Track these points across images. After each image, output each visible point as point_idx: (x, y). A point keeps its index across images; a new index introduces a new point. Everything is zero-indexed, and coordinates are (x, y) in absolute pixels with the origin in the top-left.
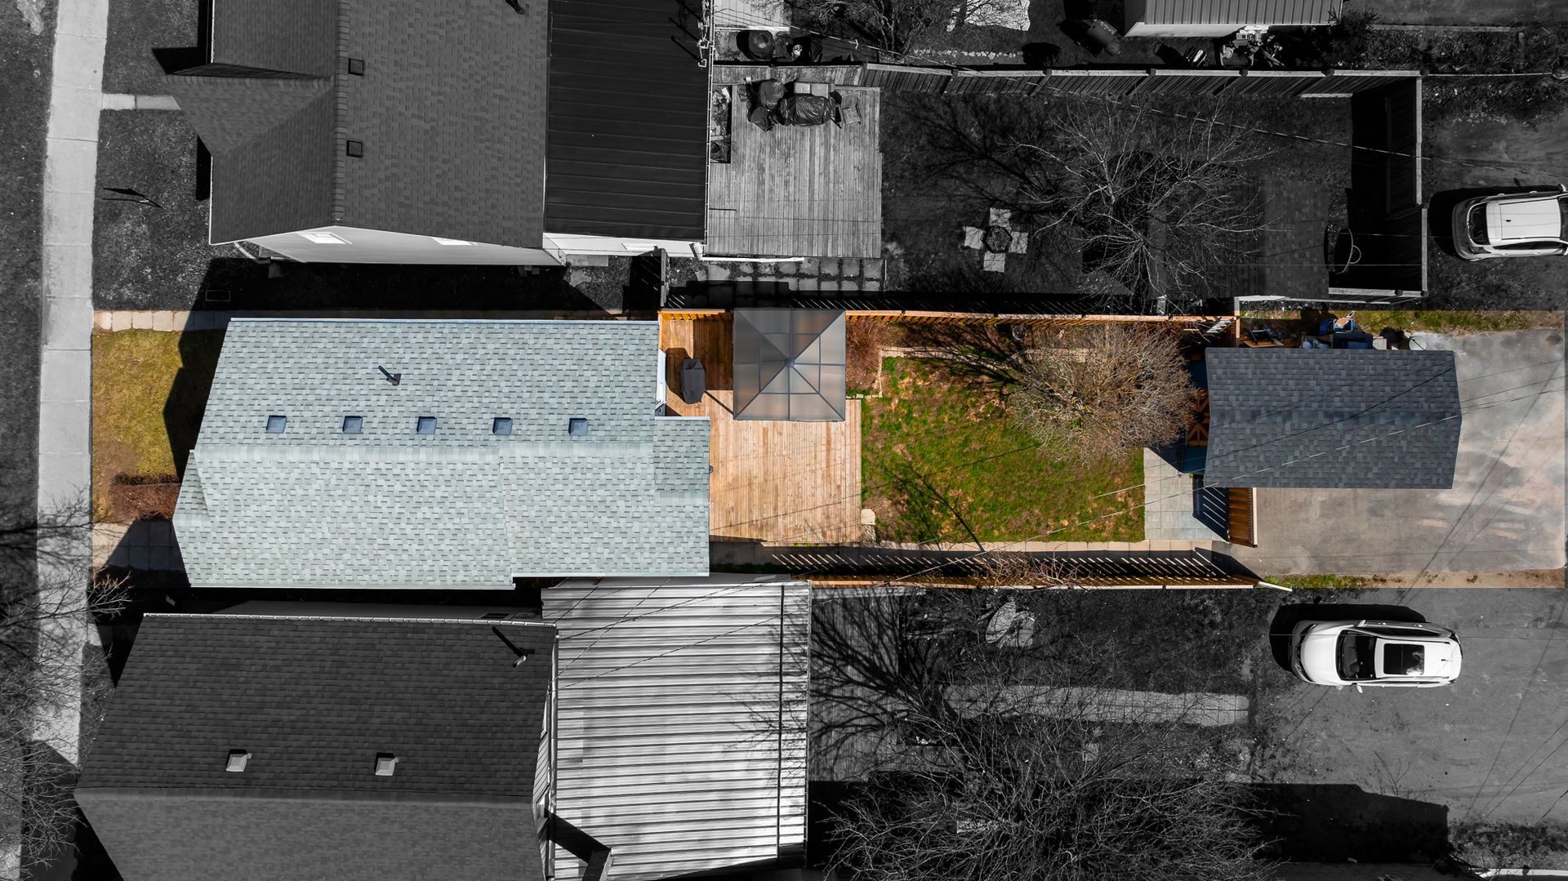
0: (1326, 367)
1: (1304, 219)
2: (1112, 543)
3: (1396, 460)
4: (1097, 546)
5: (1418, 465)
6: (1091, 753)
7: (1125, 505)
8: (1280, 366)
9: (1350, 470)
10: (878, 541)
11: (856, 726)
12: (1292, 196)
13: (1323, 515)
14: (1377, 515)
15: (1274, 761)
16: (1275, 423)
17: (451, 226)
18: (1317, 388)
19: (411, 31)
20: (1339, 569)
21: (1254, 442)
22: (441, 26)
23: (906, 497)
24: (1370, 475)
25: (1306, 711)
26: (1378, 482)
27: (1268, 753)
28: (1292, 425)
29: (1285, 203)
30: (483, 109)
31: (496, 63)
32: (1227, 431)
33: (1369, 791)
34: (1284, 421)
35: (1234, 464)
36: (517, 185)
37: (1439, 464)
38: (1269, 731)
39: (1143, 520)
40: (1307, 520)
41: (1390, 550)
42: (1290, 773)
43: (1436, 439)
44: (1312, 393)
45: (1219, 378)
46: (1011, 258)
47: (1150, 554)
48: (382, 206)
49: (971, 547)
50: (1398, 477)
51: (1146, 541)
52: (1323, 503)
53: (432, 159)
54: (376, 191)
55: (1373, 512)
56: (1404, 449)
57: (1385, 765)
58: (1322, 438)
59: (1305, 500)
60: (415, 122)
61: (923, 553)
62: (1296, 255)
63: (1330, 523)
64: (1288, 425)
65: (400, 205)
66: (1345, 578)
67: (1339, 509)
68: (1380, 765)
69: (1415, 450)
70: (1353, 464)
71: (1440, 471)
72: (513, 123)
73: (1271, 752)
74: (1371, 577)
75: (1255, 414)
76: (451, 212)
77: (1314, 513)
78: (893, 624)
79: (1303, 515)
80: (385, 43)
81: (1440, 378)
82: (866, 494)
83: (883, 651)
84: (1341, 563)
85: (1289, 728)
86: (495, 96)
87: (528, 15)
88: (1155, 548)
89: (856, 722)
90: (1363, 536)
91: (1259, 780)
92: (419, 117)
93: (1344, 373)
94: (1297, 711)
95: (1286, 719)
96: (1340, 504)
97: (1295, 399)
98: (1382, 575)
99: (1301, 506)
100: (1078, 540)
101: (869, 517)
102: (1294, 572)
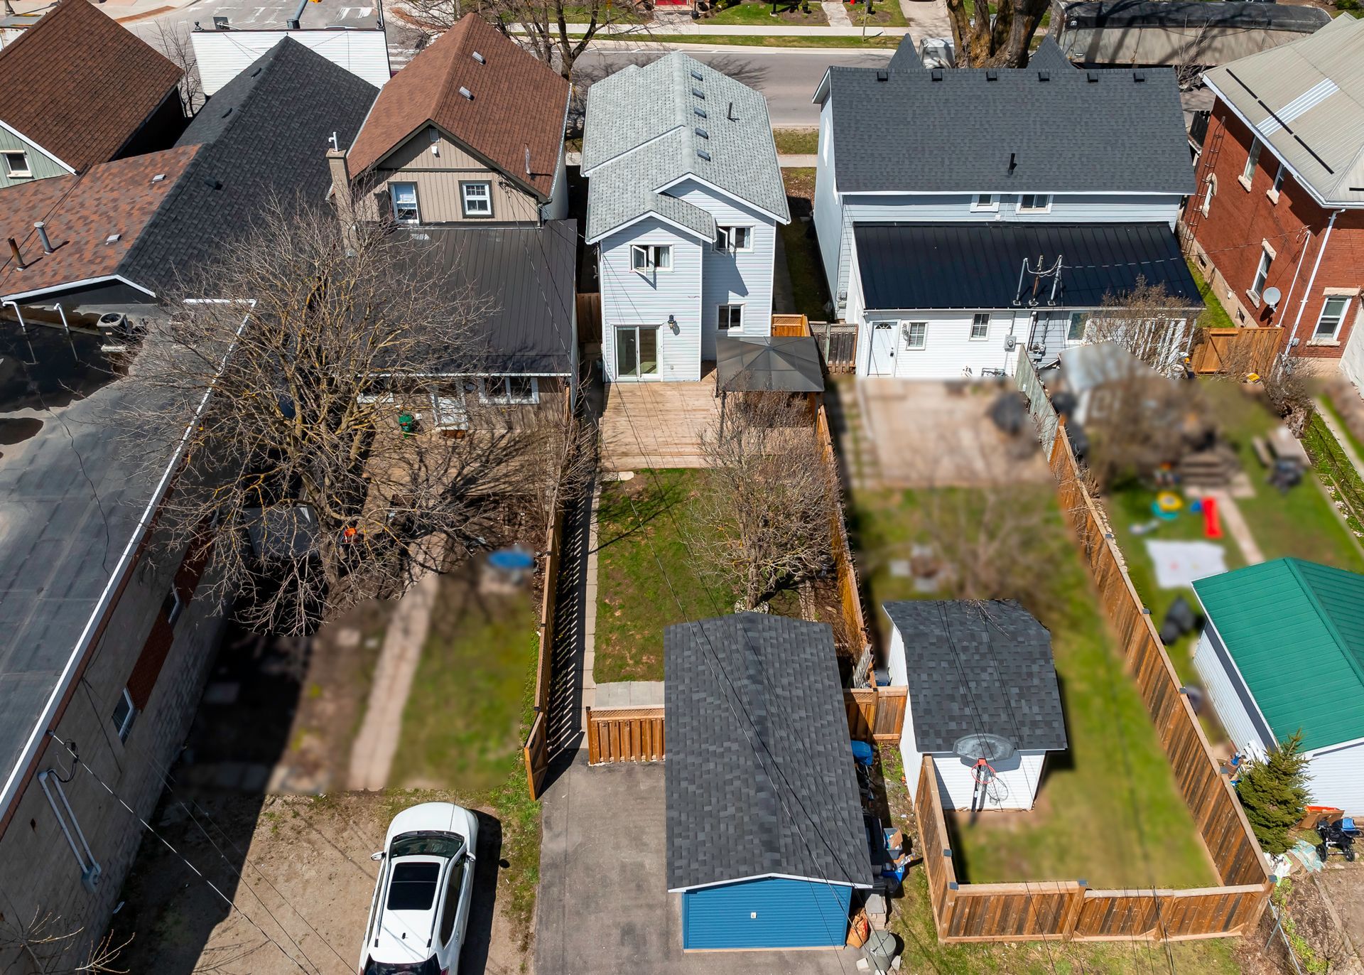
0: (826, 731)
1: (1013, 704)
2: (594, 654)
3: (707, 808)
4: (590, 642)
5: (701, 837)
6: (348, 638)
7: (637, 663)
8: (819, 686)
9: (690, 759)
10: (602, 483)
11: (420, 469)
12: (1036, 681)
13: (623, 867)
14: (623, 935)
15: (289, 817)
16: (747, 669)
17: (842, 131)
18: (796, 716)
19: (972, 108)
20: (546, 888)
21: (721, 656)
22: (981, 125)
23: (646, 500)
24: (684, 784)
25: (349, 854)
26: (676, 796)
27: (304, 811)
28: (746, 686)
29: (1024, 670)
30: (931, 152)
31: (967, 158)
32: (732, 629)
33: (214, 932)
34: (749, 677)
35: (693, 645)
36: (881, 173)
37: (704, 862)
38: (332, 811)
39: (621, 680)
40: (617, 847)
41: (570, 957)
42: (269, 834)
43: (740, 848)
44: (789, 710)
45: (795, 627)
46: (906, 582)
47: (579, 688)
48: (848, 92)
49: (593, 543)
50: (684, 817)
51: (594, 685)
52: (642, 866)
53: (887, 122)
54: (857, 88)
55: (628, 931)
56: (722, 814)
57: (245, 954)
58: (731, 720)
59: (645, 845)
60: (910, 112)
61: (588, 513)
62: (962, 690)
63: (614, 876)
64: (746, 682)
65: (851, 102)
66: (533, 896)
67: (633, 885)
68: (248, 947)
69: (723, 826)
70: (698, 761)
71: (694, 866)
72: (926, 170)
73: (302, 813)
74: (532, 930)
75: (756, 650)
76: (852, 132)
77: (628, 855)
78: (518, 491)
79: (624, 842)
80: (959, 93)
81: (830, 859)
82: (648, 474)
83: (492, 485)
84: (555, 890)
85: (329, 833)
86: (943, 158)
87: (1008, 177)
88: (585, 694)
89: (423, 469)
90: (593, 917)
91: (268, 799)
92: (914, 114)
93: (821, 748)
94: (350, 843)
95: (344, 829)
96: (639, 887)
97: (779, 691)
98: (533, 945)
99: (637, 841)
100: (597, 625)
101: (627, 476)
102: (546, 834)
